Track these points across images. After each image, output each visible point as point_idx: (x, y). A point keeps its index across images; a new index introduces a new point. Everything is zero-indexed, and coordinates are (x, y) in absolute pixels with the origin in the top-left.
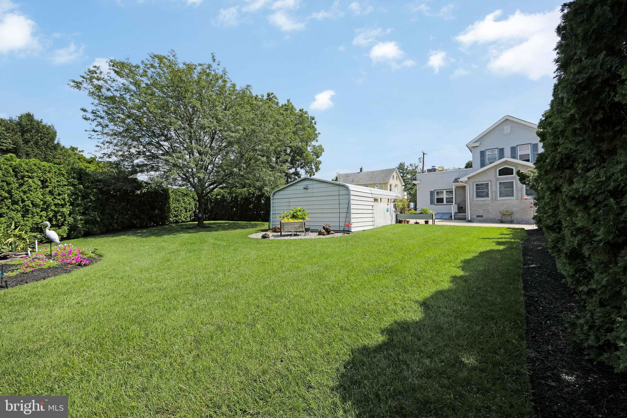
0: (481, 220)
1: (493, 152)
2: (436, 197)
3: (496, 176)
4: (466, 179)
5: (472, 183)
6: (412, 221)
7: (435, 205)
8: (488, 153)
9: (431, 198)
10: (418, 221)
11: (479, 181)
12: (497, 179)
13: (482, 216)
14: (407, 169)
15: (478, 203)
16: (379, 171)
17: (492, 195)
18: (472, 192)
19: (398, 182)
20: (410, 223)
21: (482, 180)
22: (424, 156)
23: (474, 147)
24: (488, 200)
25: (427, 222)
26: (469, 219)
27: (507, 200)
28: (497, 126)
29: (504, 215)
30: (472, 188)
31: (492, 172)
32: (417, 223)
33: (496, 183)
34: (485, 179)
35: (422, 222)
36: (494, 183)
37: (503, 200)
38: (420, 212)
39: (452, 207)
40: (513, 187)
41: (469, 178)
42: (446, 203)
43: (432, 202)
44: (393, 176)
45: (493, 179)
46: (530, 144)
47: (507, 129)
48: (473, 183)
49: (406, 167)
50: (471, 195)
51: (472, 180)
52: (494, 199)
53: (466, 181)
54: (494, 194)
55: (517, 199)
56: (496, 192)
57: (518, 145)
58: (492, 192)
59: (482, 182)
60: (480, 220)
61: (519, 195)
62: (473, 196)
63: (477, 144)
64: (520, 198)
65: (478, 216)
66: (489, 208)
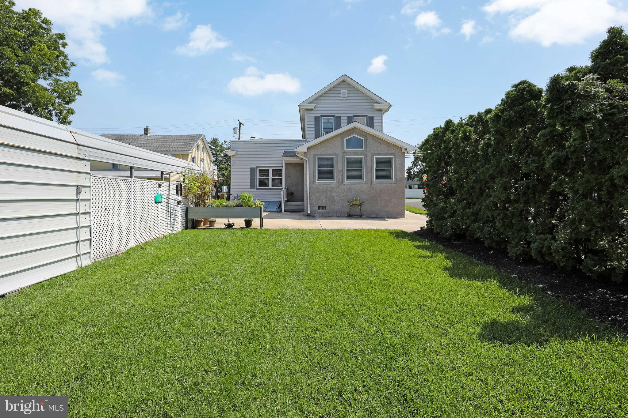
0: (324, 213)
1: (328, 120)
2: (258, 178)
3: (343, 148)
4: (306, 150)
5: (312, 156)
6: (220, 222)
7: (257, 189)
8: (323, 121)
9: (251, 179)
10: (232, 221)
11: (322, 155)
12: (344, 153)
13: (324, 208)
14: (221, 146)
15: (320, 186)
16: (177, 136)
17: (338, 175)
18: (312, 170)
19: (205, 156)
20: (216, 226)
21: (326, 153)
22: (240, 126)
23: (308, 110)
24: (333, 184)
25: (248, 224)
26: (309, 212)
27: (356, 184)
28: (334, 87)
29: (353, 205)
30: (312, 164)
31: (338, 142)
32: (229, 226)
33: (343, 158)
34: (329, 152)
35: (239, 222)
36: (340, 158)
37: (351, 184)
38: (236, 202)
39: (282, 193)
40: (361, 166)
41: (308, 148)
42: (272, 186)
43: (252, 186)
44: (198, 146)
45: (339, 152)
46: (366, 116)
47: (344, 92)
48: (315, 155)
49: (220, 144)
50: (312, 175)
51: (313, 152)
52: (340, 182)
53: (305, 153)
54: (340, 175)
55: (366, 183)
56: (342, 171)
57: (355, 116)
58: (338, 171)
59: (325, 155)
60: (322, 213)
61: (369, 178)
62: (314, 176)
63: (311, 107)
64: (370, 182)
65: (320, 208)
66: (334, 195)
